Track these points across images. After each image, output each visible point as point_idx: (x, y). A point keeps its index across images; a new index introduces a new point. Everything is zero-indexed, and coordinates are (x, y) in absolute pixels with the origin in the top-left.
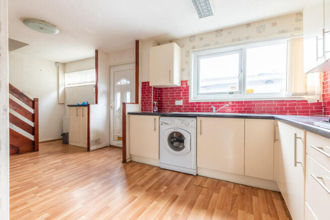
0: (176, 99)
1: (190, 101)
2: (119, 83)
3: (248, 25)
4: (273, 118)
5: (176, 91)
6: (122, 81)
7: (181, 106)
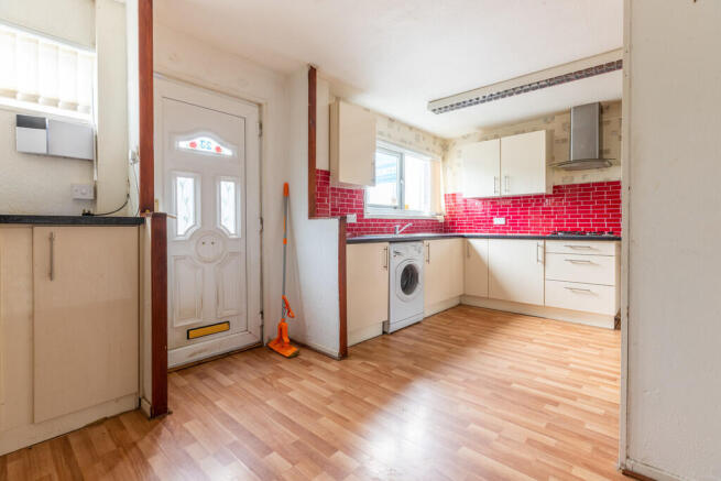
0: (346, 211)
1: (366, 217)
2: (184, 145)
3: (411, 128)
4: (463, 237)
5: (346, 196)
6: (197, 141)
7: (354, 225)
